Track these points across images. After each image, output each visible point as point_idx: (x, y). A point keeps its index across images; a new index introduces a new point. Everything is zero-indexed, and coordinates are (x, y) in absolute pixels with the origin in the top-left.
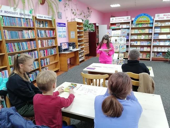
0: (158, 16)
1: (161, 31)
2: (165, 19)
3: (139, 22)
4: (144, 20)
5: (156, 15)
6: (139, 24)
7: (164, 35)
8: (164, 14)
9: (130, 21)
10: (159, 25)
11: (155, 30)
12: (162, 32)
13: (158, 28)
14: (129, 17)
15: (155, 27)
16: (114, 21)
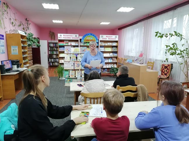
0: (102, 37)
1: (104, 49)
2: (107, 40)
3: (87, 40)
4: (91, 39)
5: (101, 36)
6: (86, 42)
7: (107, 54)
8: (107, 35)
9: (79, 39)
10: (103, 45)
11: (101, 48)
12: (106, 51)
13: (102, 47)
14: (78, 35)
15: (100, 46)
16: (62, 38)
